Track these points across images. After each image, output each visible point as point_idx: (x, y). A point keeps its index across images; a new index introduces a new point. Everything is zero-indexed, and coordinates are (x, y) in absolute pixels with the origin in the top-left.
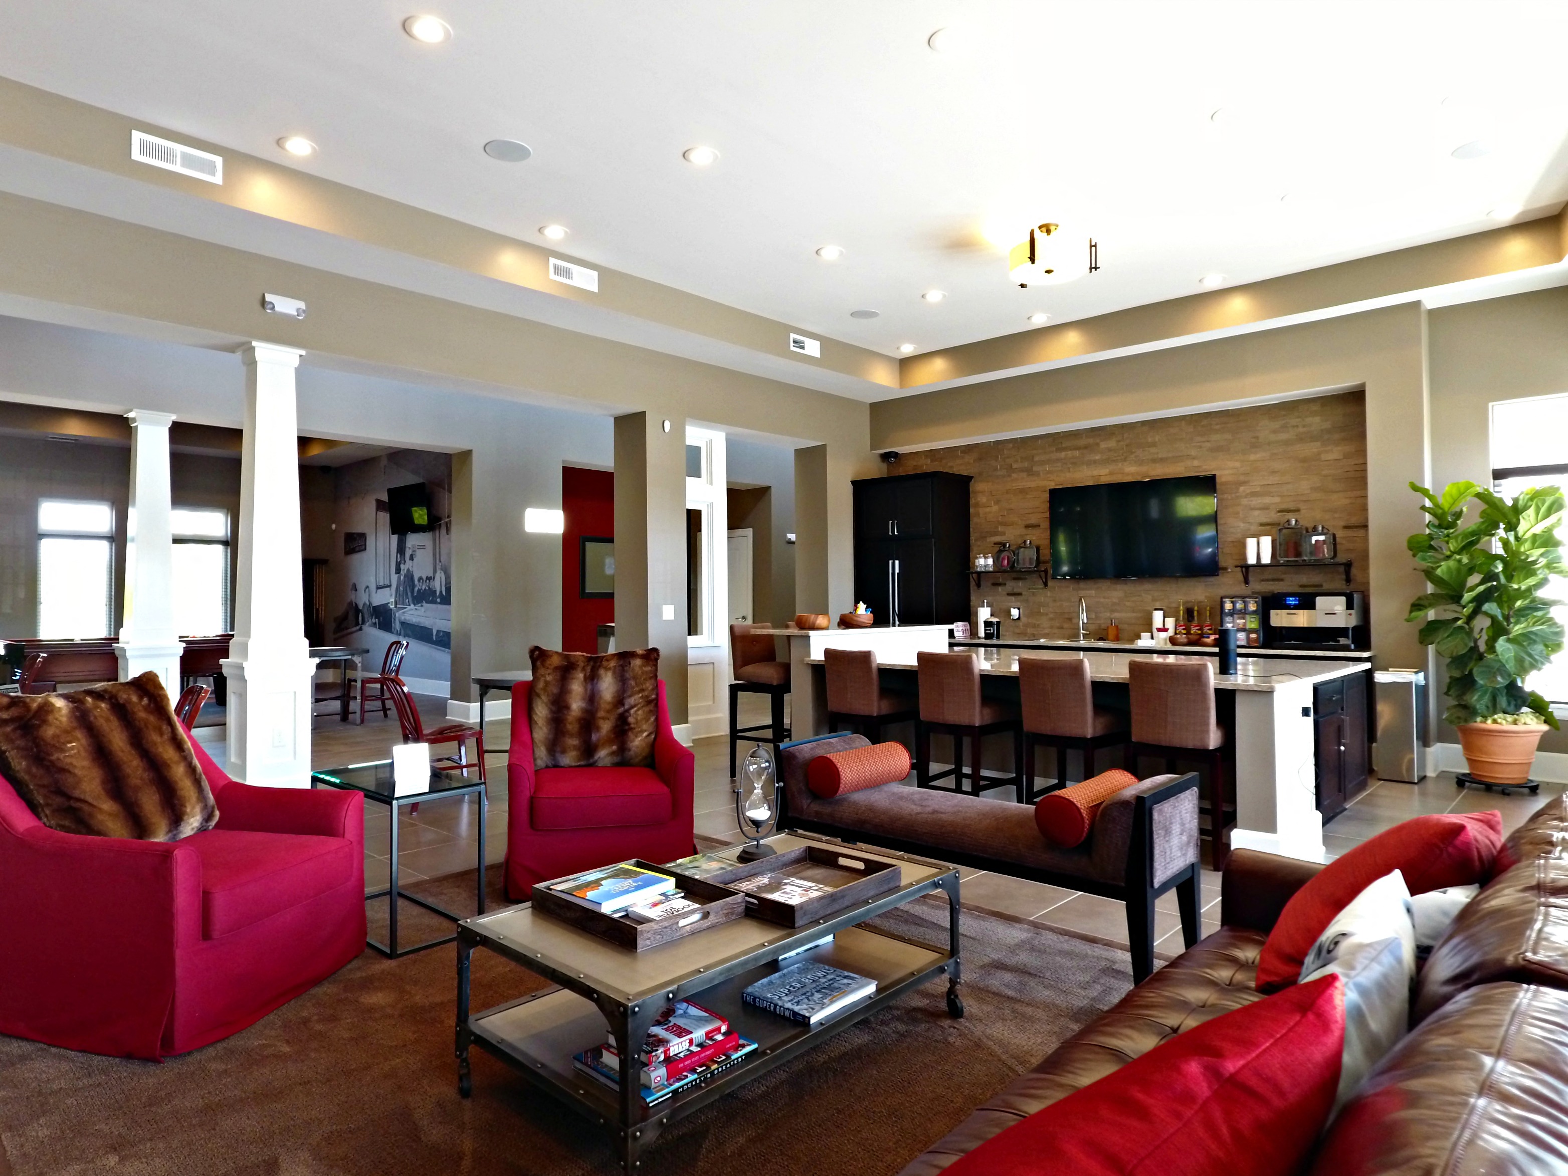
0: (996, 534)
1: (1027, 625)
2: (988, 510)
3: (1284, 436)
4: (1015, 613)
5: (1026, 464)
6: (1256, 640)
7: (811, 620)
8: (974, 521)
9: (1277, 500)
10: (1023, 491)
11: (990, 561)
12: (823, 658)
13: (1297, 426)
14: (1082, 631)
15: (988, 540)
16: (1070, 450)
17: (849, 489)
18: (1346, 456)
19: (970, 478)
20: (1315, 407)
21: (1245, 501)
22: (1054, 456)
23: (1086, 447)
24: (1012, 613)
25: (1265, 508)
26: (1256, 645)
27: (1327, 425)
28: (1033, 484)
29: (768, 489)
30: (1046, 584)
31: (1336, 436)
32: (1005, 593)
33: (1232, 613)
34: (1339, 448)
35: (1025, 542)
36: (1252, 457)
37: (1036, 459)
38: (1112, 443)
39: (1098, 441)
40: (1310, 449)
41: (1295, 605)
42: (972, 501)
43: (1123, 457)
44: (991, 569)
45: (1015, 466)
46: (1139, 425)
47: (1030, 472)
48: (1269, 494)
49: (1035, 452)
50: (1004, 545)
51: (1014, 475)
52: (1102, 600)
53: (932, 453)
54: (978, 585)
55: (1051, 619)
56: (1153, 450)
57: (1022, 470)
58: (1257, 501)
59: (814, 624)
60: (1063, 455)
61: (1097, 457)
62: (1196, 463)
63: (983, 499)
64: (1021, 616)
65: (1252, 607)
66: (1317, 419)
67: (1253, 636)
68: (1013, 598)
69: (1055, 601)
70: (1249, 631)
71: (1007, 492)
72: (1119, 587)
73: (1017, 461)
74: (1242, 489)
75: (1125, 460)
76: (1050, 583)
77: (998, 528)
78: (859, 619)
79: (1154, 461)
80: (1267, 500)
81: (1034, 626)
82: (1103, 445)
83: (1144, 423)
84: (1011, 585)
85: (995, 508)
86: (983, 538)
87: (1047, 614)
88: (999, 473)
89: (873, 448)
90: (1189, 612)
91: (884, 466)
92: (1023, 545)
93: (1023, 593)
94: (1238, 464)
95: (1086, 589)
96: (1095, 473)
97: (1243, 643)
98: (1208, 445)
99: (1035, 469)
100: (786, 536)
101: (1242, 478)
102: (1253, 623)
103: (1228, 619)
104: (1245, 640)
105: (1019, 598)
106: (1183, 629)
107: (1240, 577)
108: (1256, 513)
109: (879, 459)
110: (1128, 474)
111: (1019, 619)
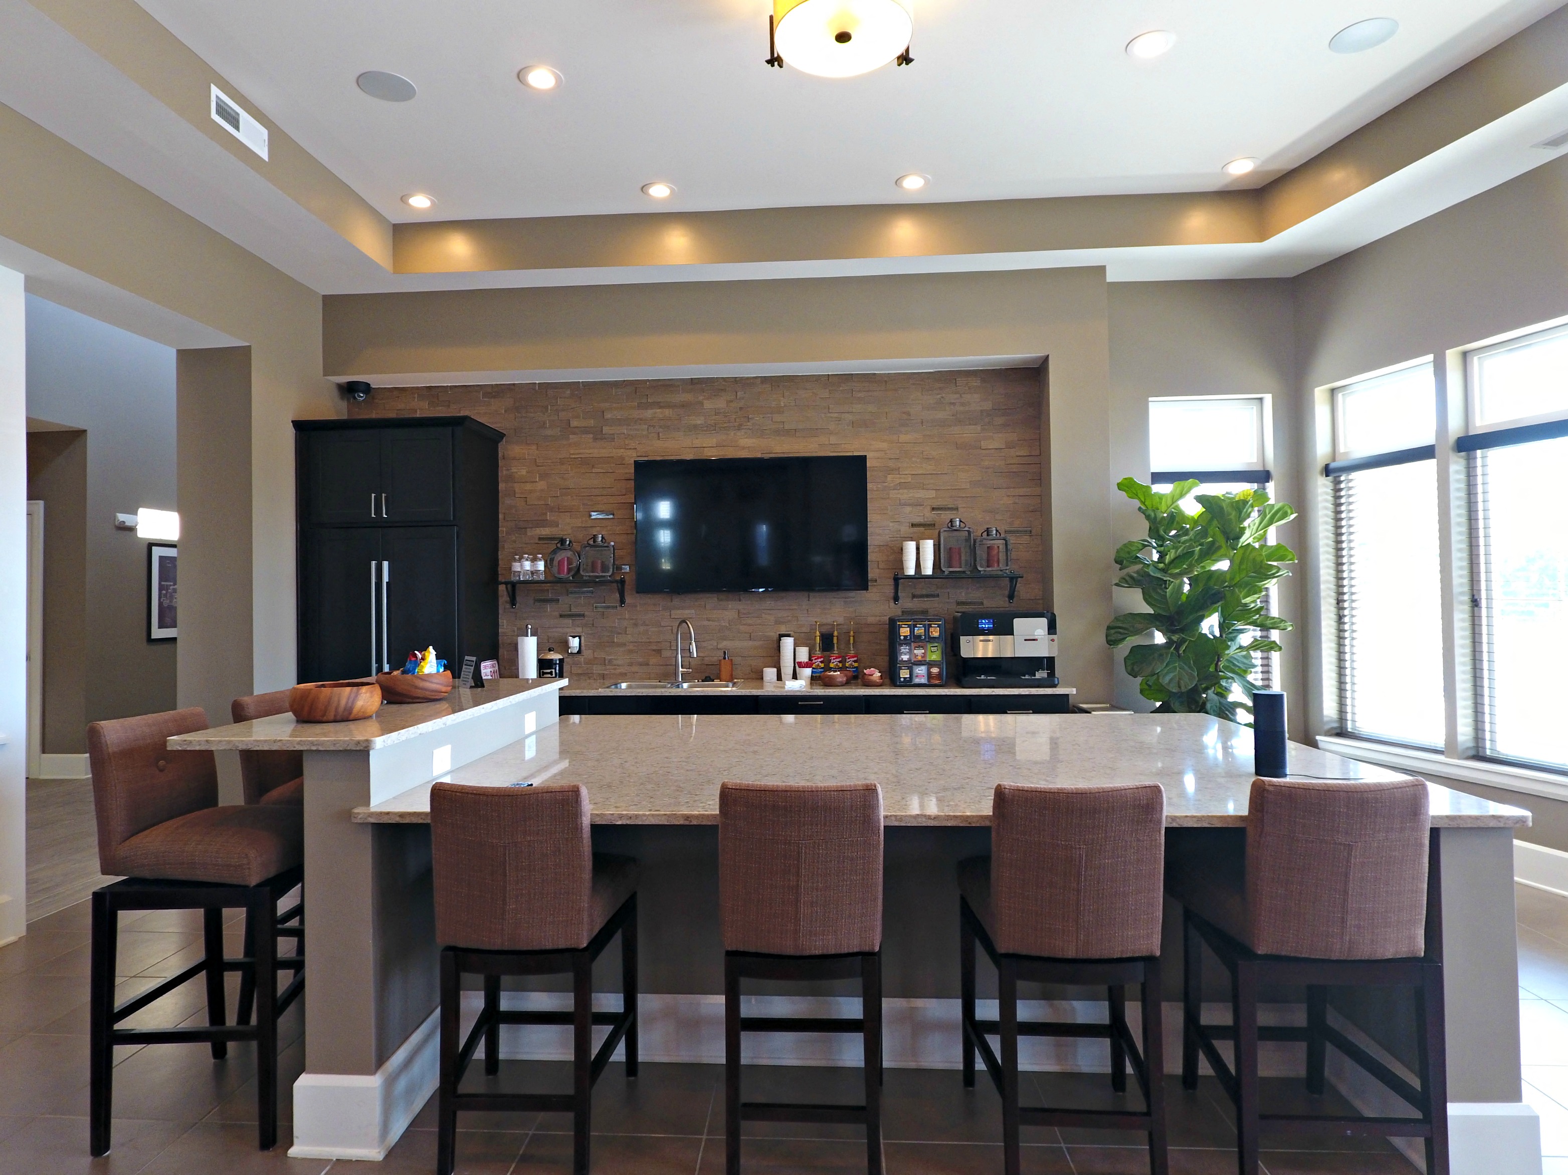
0: (543, 523)
1: (589, 662)
2: (528, 487)
3: (941, 415)
4: (574, 643)
5: (592, 422)
6: (939, 676)
7: (343, 702)
8: (505, 503)
9: (932, 494)
10: (587, 463)
11: (541, 566)
12: (426, 807)
13: (954, 404)
14: (681, 669)
15: (530, 533)
16: (661, 407)
17: (289, 435)
18: (1010, 446)
19: (501, 436)
20: (975, 382)
21: (893, 494)
22: (636, 414)
23: (683, 406)
24: (571, 645)
25: (918, 504)
26: (937, 682)
27: (988, 405)
28: (604, 453)
29: (85, 431)
30: (622, 601)
31: (999, 420)
32: (557, 614)
33: (907, 641)
34: (1000, 435)
35: (594, 538)
36: (903, 438)
37: (608, 416)
38: (720, 403)
39: (701, 398)
40: (969, 433)
41: (988, 629)
42: (502, 473)
43: (736, 424)
44: (542, 577)
45: (574, 423)
46: (759, 381)
47: (598, 435)
48: (923, 487)
49: (607, 405)
50: (562, 541)
51: (573, 438)
52: (706, 623)
53: (431, 392)
54: (513, 602)
55: (631, 651)
56: (778, 418)
57: (586, 430)
58: (905, 495)
59: (349, 710)
60: (649, 413)
61: (699, 421)
62: (833, 440)
63: (522, 471)
64: (583, 648)
65: (935, 633)
66: (976, 397)
67: (935, 670)
68: (569, 621)
69: (636, 625)
70: (930, 664)
71: (562, 462)
72: (731, 604)
73: (577, 417)
74: (890, 477)
75: (739, 428)
76: (628, 600)
77: (546, 514)
78: (427, 685)
79: (777, 432)
80: (921, 494)
81: (604, 662)
82: (708, 405)
83: (765, 380)
84: (566, 601)
85: (541, 485)
86: (521, 529)
87: (624, 645)
88: (549, 432)
89: (328, 370)
90: (827, 642)
91: (343, 405)
92: (591, 542)
93: (586, 613)
94: (884, 445)
95: (683, 608)
96: (697, 443)
97: (924, 681)
98: (849, 417)
99: (606, 430)
100: (115, 517)
101: (891, 464)
102: (935, 655)
103: (904, 649)
104: (926, 677)
105: (579, 621)
106: (821, 662)
107: (889, 590)
108: (908, 509)
109: (335, 392)
110: (744, 448)
111: (579, 652)
